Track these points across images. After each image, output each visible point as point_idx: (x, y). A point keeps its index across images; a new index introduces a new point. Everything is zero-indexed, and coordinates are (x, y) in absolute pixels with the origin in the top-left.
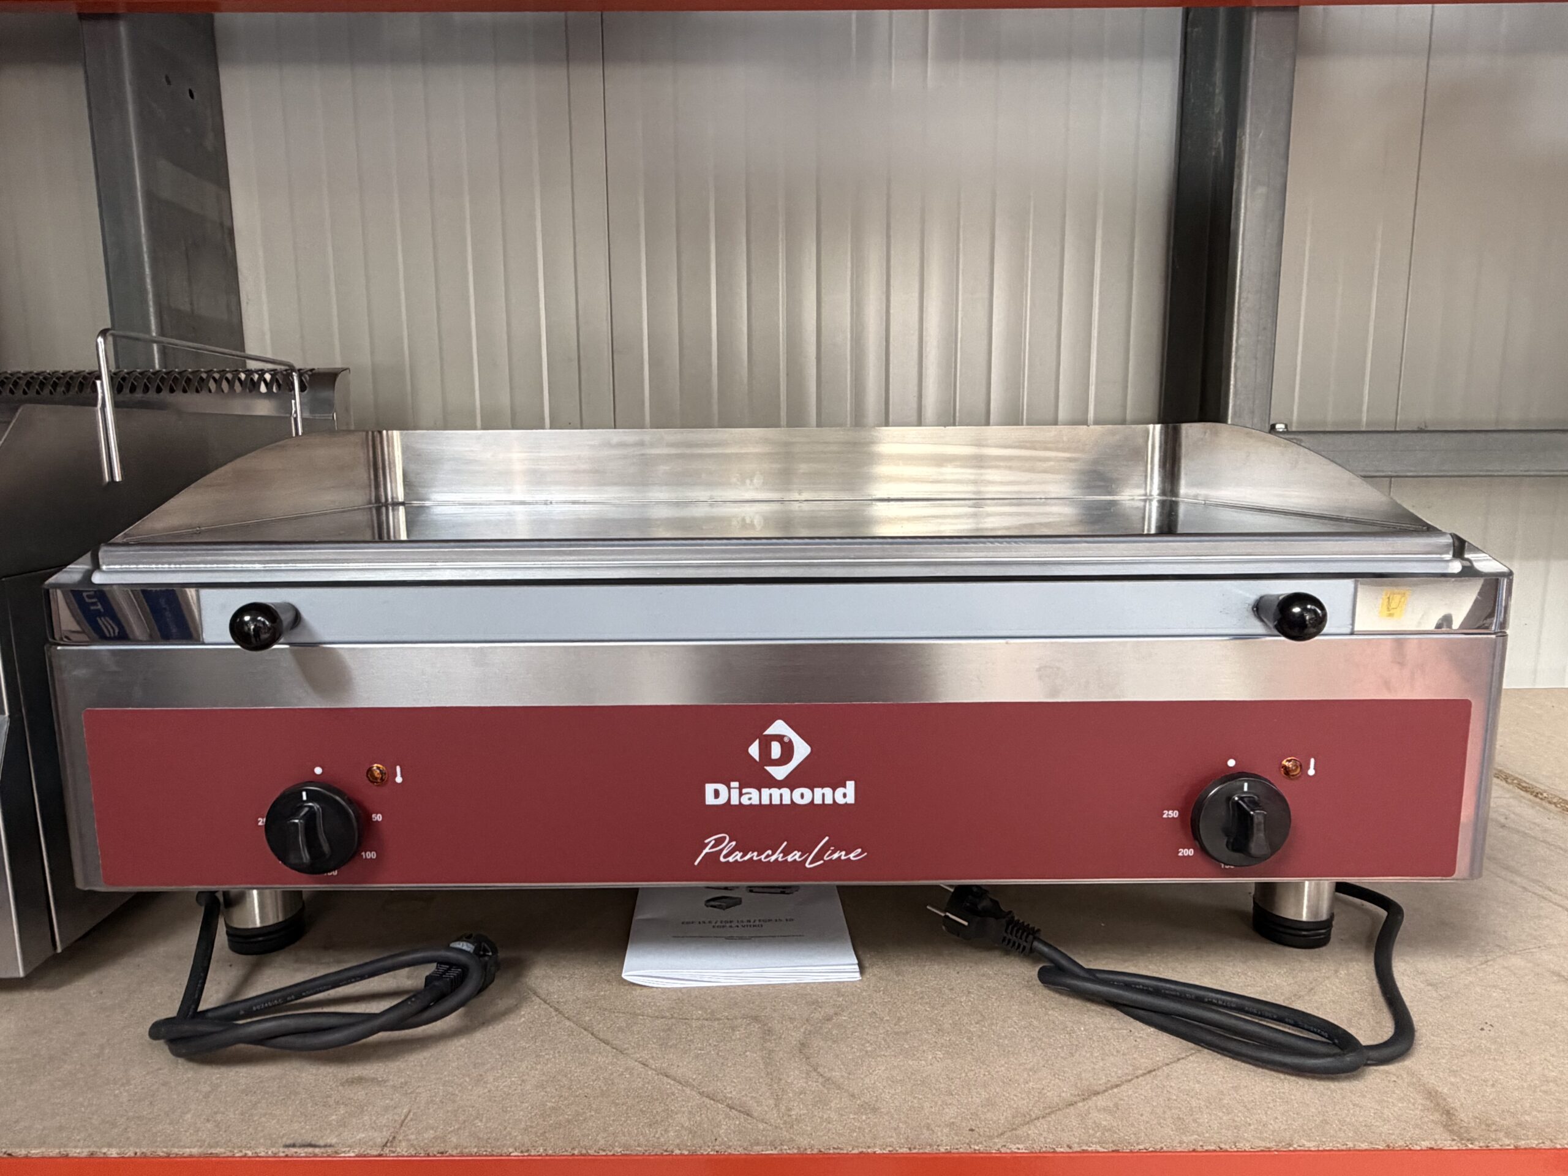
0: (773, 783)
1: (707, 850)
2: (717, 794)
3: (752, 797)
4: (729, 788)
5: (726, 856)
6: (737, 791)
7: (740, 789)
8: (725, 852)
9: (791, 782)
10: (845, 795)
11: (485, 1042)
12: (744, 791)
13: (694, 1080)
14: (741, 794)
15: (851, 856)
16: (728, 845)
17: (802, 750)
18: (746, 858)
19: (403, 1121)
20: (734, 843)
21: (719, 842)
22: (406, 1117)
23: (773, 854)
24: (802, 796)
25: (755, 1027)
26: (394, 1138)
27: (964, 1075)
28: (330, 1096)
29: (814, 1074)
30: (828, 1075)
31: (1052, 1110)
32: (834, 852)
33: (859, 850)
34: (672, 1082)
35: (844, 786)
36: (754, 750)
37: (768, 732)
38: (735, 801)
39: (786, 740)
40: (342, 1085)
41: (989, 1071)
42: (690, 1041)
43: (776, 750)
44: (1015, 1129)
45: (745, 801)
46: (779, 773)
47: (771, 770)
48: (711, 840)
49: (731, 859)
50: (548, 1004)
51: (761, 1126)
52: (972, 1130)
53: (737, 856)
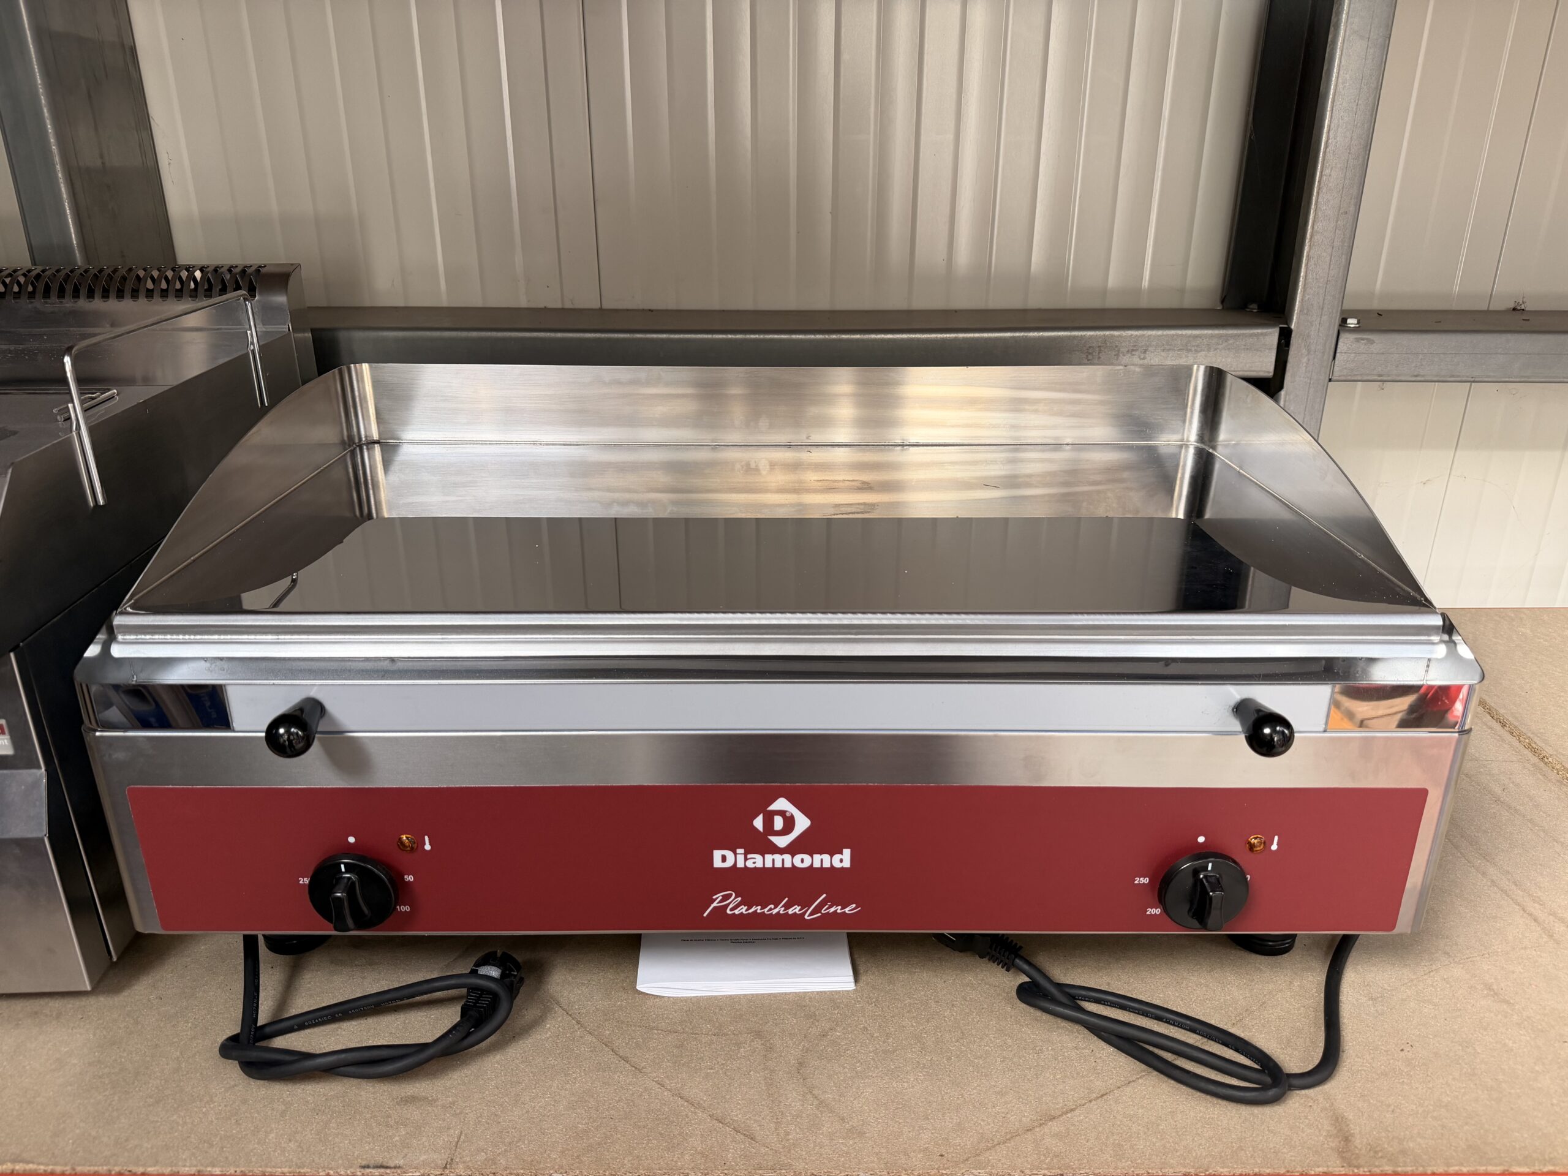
1: (715, 904)
2: (724, 859)
3: (756, 861)
4: (735, 854)
5: (731, 910)
6: (743, 856)
7: (746, 855)
8: (731, 906)
9: (792, 849)
10: (841, 861)
11: (517, 1059)
12: (749, 856)
13: (705, 1101)
14: (746, 859)
15: (847, 910)
16: (734, 900)
17: (802, 823)
18: (750, 911)
19: (457, 1143)
20: (739, 899)
21: (726, 897)
22: (459, 1138)
23: (775, 908)
24: (803, 861)
25: (758, 1044)
26: (452, 1159)
28: (389, 1116)
29: (809, 1096)
30: (822, 1097)
31: (1013, 1136)
32: (830, 907)
33: (854, 906)
34: (686, 1104)
35: (841, 853)
36: (758, 823)
37: (773, 807)
38: (740, 864)
39: (788, 814)
40: (398, 1104)
41: (962, 1095)
42: (701, 1058)
43: (779, 823)
44: (978, 1155)
45: (750, 864)
46: (782, 841)
47: (774, 839)
48: (719, 897)
49: (737, 912)
50: (570, 1015)
51: (763, 1150)
52: (942, 1156)
53: (743, 909)
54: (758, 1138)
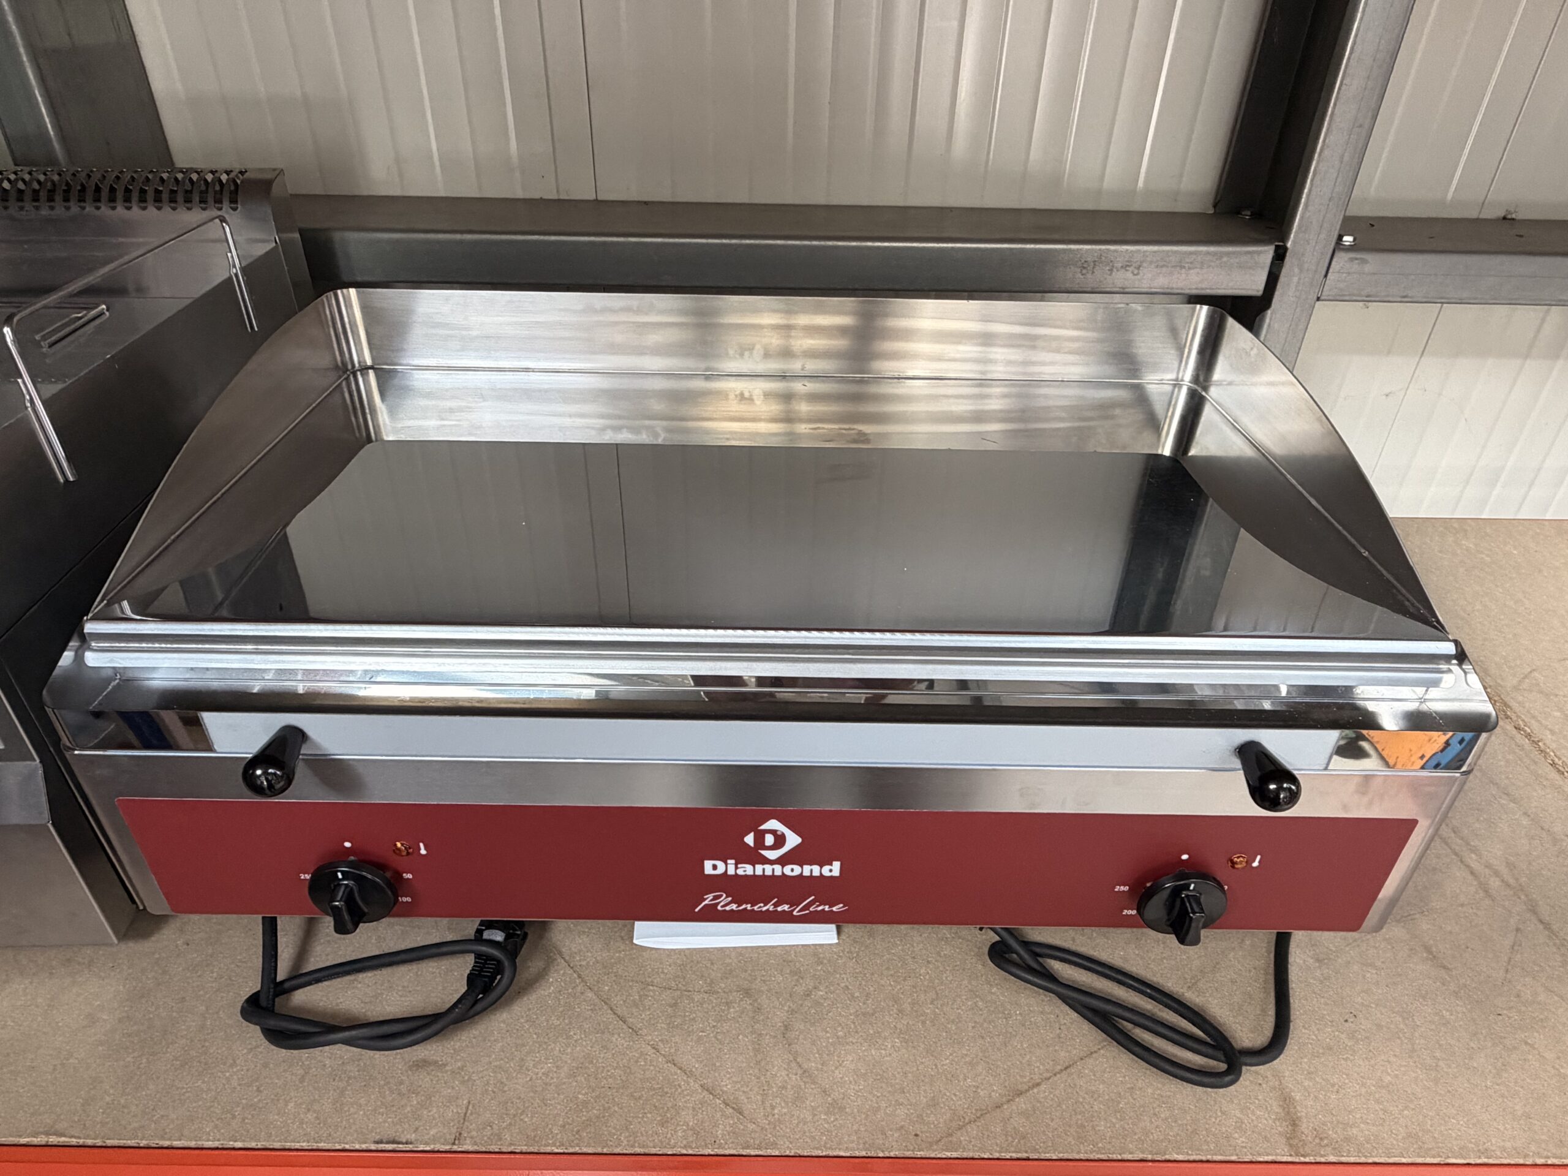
0: (766, 861)
1: (706, 902)
2: (715, 867)
3: (747, 869)
4: (726, 864)
5: (722, 907)
6: (733, 866)
7: (736, 865)
8: (722, 904)
9: (782, 861)
10: (831, 871)
11: (522, 1017)
12: (739, 866)
13: (696, 1069)
14: (736, 868)
15: (834, 909)
16: (724, 899)
17: (793, 840)
18: (741, 908)
19: (466, 1114)
20: (730, 899)
21: (716, 898)
22: (467, 1108)
23: (765, 906)
24: (792, 870)
25: (747, 1003)
26: (460, 1134)
27: (915, 1069)
28: (401, 1083)
29: (793, 1065)
30: (805, 1066)
31: (982, 1114)
32: (818, 906)
33: (841, 905)
34: (679, 1071)
35: (831, 865)
36: (750, 839)
37: (763, 827)
38: (731, 871)
39: (779, 833)
40: (410, 1068)
41: (936, 1065)
42: (694, 1019)
43: (769, 840)
44: (951, 1135)
45: (740, 872)
46: (772, 855)
47: (764, 852)
48: (711, 896)
49: (728, 908)
50: (572, 968)
51: (751, 1126)
52: (916, 1135)
53: (734, 907)
54: (746, 1113)
